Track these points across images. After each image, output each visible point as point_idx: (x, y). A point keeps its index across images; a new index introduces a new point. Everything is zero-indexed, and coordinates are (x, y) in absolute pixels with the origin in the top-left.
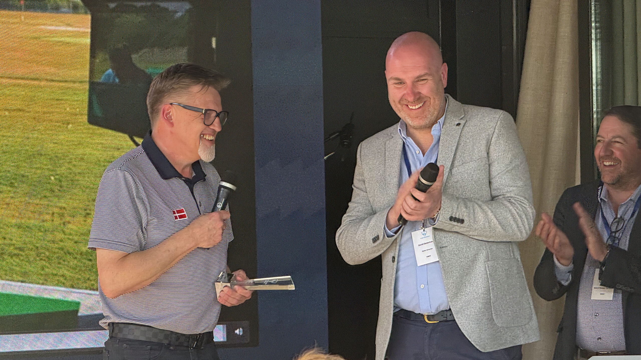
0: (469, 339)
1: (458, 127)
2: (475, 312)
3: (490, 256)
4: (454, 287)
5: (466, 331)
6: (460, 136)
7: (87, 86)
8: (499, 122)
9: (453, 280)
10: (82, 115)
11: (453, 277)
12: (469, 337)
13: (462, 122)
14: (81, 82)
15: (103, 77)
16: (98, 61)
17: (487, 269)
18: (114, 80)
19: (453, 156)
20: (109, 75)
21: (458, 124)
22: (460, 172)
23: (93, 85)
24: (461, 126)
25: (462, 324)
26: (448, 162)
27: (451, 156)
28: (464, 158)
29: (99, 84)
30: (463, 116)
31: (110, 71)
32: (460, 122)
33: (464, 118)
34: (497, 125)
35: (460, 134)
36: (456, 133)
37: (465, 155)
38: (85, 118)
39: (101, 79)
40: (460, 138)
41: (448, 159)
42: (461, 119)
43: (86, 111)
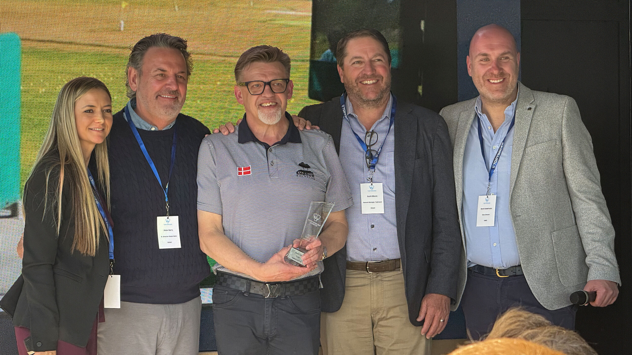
0: (538, 300)
1: (529, 111)
2: (543, 276)
3: (555, 227)
4: (525, 251)
5: (536, 293)
6: (532, 119)
7: (308, 65)
8: (566, 107)
9: (524, 245)
10: (303, 90)
11: (525, 243)
12: (538, 298)
13: (533, 107)
14: (303, 61)
15: (323, 56)
16: (318, 42)
17: (553, 239)
18: (332, 58)
19: (526, 137)
20: (328, 55)
21: (530, 109)
22: (534, 151)
23: (313, 62)
24: (533, 110)
25: (533, 286)
26: (523, 142)
27: (525, 137)
28: (536, 138)
29: (318, 62)
30: (533, 101)
31: (329, 51)
32: (531, 107)
33: (533, 103)
34: (565, 111)
35: (532, 117)
36: (528, 116)
37: (537, 136)
38: (306, 93)
39: (321, 58)
40: (532, 121)
41: (522, 140)
42: (531, 104)
43: (307, 87)
